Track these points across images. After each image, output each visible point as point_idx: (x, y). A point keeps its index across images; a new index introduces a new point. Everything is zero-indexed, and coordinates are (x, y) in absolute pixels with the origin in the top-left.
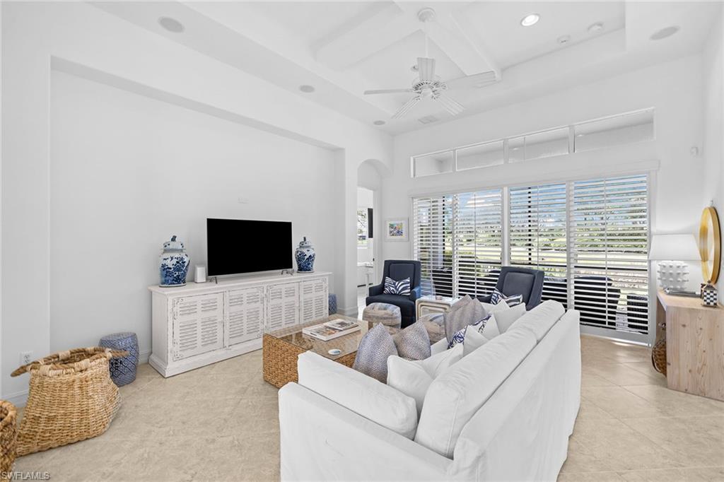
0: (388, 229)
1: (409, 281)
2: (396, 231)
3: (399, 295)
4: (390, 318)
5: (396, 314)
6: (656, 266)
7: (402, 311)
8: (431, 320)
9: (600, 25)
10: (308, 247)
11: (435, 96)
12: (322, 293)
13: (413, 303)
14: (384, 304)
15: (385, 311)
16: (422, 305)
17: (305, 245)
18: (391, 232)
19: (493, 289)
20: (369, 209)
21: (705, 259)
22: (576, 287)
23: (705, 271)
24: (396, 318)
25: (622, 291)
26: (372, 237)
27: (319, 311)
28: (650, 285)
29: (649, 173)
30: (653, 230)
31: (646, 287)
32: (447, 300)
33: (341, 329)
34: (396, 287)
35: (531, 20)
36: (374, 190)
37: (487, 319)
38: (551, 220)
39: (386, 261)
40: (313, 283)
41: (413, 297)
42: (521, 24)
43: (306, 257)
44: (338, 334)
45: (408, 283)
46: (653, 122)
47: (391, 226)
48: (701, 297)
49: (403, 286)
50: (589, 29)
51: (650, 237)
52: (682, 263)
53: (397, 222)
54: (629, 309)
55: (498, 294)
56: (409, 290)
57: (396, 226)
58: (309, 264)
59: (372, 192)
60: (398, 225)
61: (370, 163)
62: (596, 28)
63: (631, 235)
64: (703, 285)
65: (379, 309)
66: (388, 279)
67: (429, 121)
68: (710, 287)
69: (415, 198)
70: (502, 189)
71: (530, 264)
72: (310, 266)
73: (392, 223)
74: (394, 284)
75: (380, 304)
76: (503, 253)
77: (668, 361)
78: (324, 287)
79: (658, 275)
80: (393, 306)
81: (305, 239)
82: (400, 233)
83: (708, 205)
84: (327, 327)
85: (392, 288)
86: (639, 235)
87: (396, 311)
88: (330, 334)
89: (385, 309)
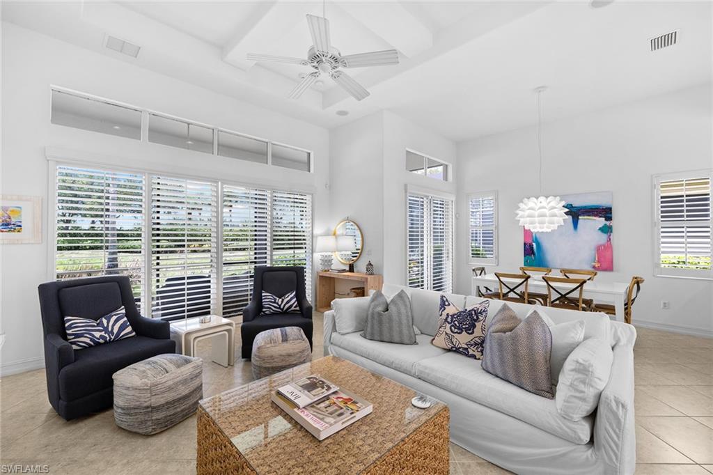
1: (123, 312)
34: (106, 329)
45: (123, 316)
49: (118, 324)
56: (131, 327)
74: (100, 324)
85: (97, 334)
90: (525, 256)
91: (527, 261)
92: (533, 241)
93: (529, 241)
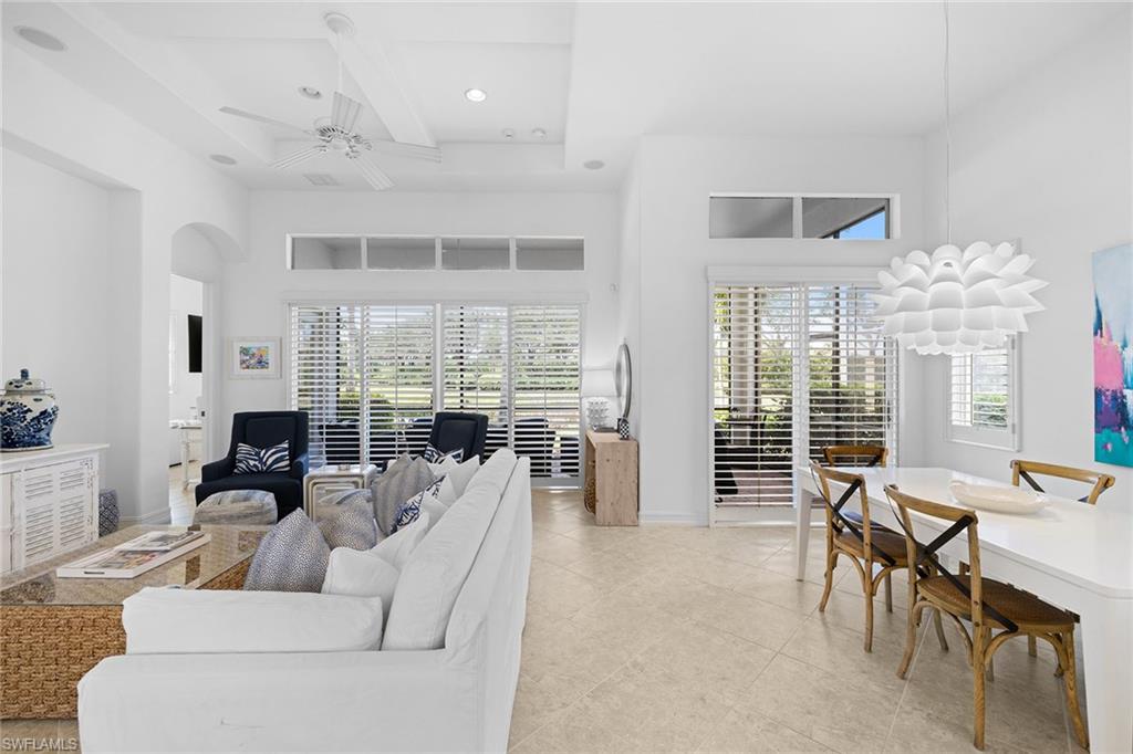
0: (237, 358)
1: (286, 446)
2: (255, 360)
3: (269, 472)
4: (257, 514)
5: (269, 504)
6: (586, 404)
7: (277, 498)
8: (339, 503)
9: (544, 132)
10: (38, 391)
11: (352, 154)
12: (83, 490)
13: (298, 482)
14: (243, 492)
15: (247, 503)
16: (315, 484)
17: (25, 387)
18: (243, 362)
19: (425, 446)
20: (191, 318)
21: (619, 395)
22: (517, 433)
23: (620, 406)
24: (270, 510)
25: (557, 433)
26: (200, 370)
27: (72, 530)
28: (580, 423)
29: (579, 304)
30: (584, 366)
31: (577, 426)
32: (355, 469)
33: (168, 548)
34: (260, 460)
35: (476, 95)
36: (204, 282)
37: (441, 480)
38: (475, 351)
39: (236, 415)
40: (56, 473)
41: (297, 472)
42: (465, 94)
43: (29, 416)
44: (159, 560)
45: (285, 450)
46: (582, 249)
47: (244, 351)
48: (618, 431)
49: (275, 457)
50: (534, 131)
51: (581, 373)
52: (604, 400)
53: (257, 345)
54: (562, 452)
55: (432, 452)
56: (288, 462)
57: (255, 351)
58: (40, 430)
59: (201, 284)
60: (259, 349)
61: (197, 229)
62: (539, 134)
63: (555, 370)
64: (619, 420)
65: (233, 502)
66: (243, 447)
67: (321, 181)
68: (624, 421)
69: (295, 305)
70: (434, 305)
71: (462, 408)
72: (43, 434)
73: (246, 345)
74: (258, 454)
75: (233, 492)
76: (433, 395)
77: (597, 497)
78: (86, 476)
79: (587, 413)
80: (259, 494)
81: (25, 374)
82: (262, 363)
83: (621, 343)
84: (124, 553)
85: (252, 463)
86: (562, 370)
87: (268, 499)
88: (139, 564)
89: (246, 499)
90: (1097, 432)
91: (1105, 447)
92: (1125, 381)
93: (1112, 384)
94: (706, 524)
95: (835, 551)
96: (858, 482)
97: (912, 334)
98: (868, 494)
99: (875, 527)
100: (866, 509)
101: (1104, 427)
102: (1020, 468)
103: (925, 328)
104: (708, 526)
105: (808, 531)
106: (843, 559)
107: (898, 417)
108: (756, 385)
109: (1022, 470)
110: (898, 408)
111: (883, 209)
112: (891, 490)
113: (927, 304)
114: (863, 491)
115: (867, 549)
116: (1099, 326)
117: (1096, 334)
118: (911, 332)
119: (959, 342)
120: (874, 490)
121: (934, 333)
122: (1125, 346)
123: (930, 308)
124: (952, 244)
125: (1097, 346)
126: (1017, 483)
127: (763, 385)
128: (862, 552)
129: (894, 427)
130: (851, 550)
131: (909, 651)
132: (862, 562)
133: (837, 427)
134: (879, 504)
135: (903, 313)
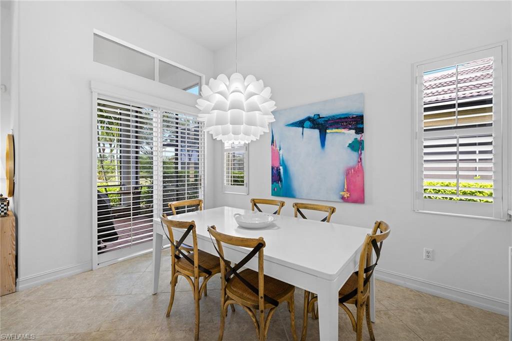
83: (10, 133)
90: (272, 184)
91: (274, 190)
92: (280, 163)
93: (277, 165)
94: (91, 269)
95: (176, 274)
96: (191, 227)
97: (220, 126)
98: (197, 233)
99: (202, 254)
100: (195, 243)
101: (274, 182)
102: (254, 202)
103: (226, 123)
104: (92, 270)
105: (161, 252)
106: (181, 279)
107: (204, 183)
108: (137, 173)
109: (255, 203)
110: (204, 179)
111: (197, 84)
112: (212, 229)
113: (228, 108)
114: (194, 232)
115: (196, 270)
116: (273, 142)
117: (272, 144)
118: (220, 125)
119: (242, 134)
120: (201, 230)
121: (231, 126)
122: (280, 149)
123: (229, 109)
124: (239, 73)
125: (272, 149)
126: (253, 210)
127: (140, 173)
128: (193, 272)
129: (203, 188)
130: (187, 272)
131: (222, 334)
132: (193, 278)
133: (177, 191)
134: (203, 238)
135: (216, 111)
